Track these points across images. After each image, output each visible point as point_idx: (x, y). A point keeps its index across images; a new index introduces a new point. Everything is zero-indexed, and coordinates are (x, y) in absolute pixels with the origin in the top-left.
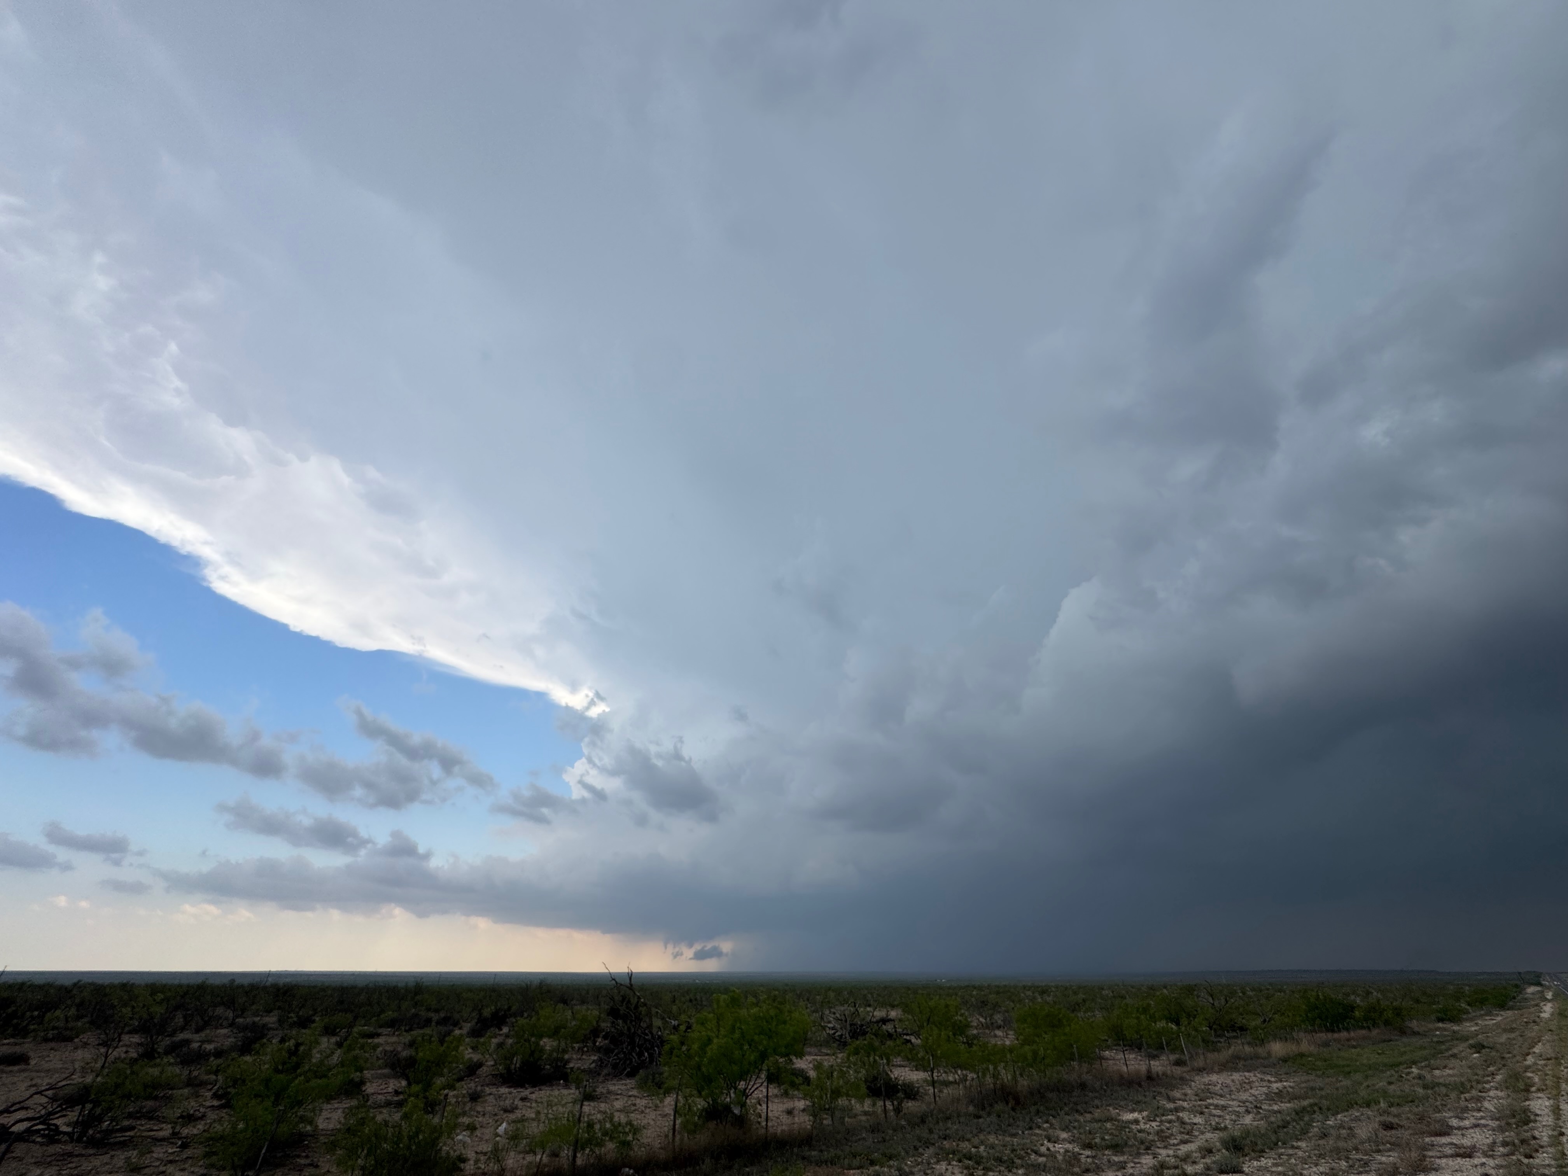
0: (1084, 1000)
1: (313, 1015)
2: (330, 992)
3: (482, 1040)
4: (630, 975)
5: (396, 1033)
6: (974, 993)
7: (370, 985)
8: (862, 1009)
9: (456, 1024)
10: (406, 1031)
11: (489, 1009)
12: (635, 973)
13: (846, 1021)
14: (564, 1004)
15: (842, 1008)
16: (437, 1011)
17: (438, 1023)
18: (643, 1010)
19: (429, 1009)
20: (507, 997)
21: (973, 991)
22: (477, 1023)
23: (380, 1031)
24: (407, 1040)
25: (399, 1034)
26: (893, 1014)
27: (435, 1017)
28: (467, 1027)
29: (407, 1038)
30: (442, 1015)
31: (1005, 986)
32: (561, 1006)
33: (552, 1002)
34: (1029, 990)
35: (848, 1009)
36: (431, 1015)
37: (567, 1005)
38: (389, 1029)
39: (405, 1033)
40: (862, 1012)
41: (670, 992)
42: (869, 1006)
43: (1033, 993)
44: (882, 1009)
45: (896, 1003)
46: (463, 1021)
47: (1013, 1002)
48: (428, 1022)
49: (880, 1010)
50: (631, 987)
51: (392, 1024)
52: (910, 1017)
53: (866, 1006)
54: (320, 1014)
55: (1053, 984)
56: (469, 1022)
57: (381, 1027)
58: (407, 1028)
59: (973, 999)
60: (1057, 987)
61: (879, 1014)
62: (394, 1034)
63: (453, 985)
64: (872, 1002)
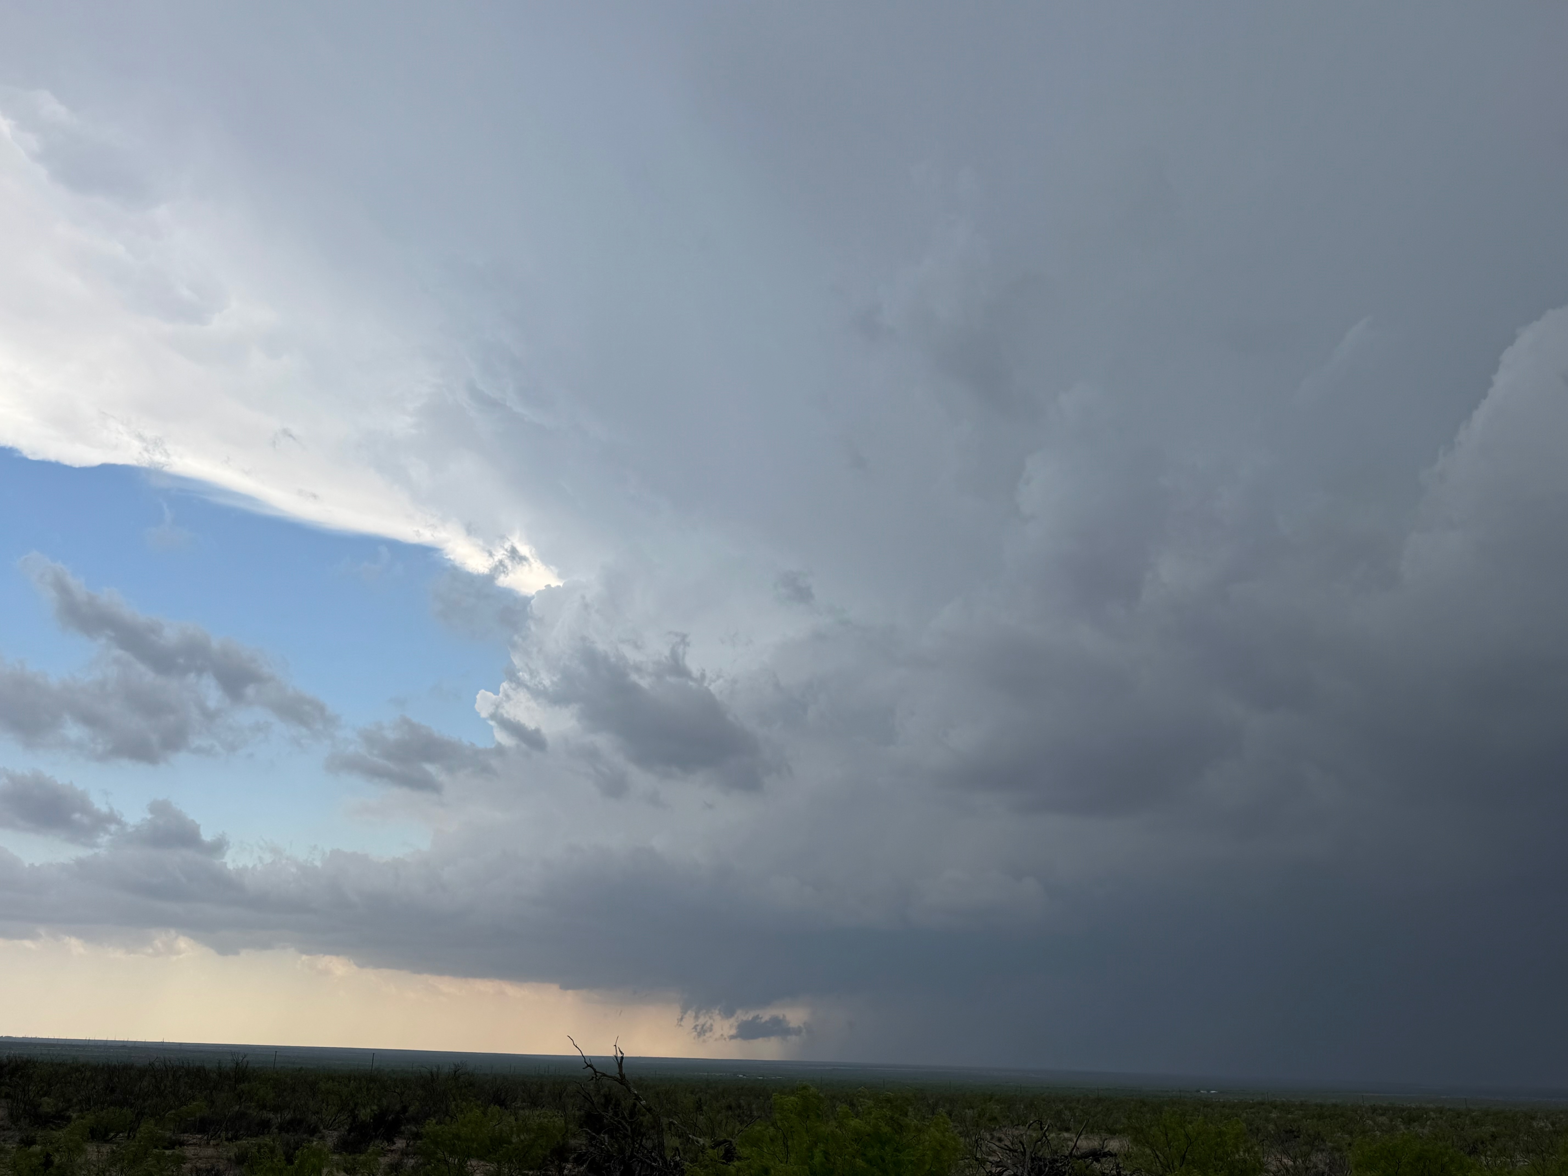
0: (1494, 1137)
1: (67, 1109)
2: (88, 1074)
3: (362, 1158)
4: (620, 1061)
5: (212, 1142)
6: (1273, 1115)
7: (157, 1064)
8: (1053, 1135)
9: (313, 1131)
10: (227, 1139)
11: (369, 1110)
12: (627, 1058)
13: (1024, 1154)
14: (501, 1105)
15: (1016, 1133)
16: (276, 1109)
17: (281, 1128)
18: (647, 1119)
19: (264, 1107)
20: (398, 1090)
21: (1271, 1112)
22: (350, 1131)
23: (185, 1137)
24: (232, 1154)
25: (218, 1145)
26: (1114, 1145)
27: (276, 1119)
28: (332, 1137)
29: (232, 1150)
30: (288, 1116)
31: (1335, 1106)
32: (494, 1109)
33: (480, 1102)
34: (1382, 1115)
35: (1029, 1134)
36: (267, 1115)
37: (506, 1108)
38: (200, 1136)
39: (226, 1143)
40: (1053, 1139)
41: (692, 1093)
42: (1067, 1130)
43: (1391, 1121)
44: (1091, 1137)
45: (1119, 1127)
46: (326, 1128)
47: (1351, 1133)
48: (264, 1126)
49: (1086, 1138)
50: (622, 1079)
51: (202, 1126)
52: (1148, 1151)
53: (1060, 1130)
54: (78, 1108)
55: (1431, 1106)
56: (335, 1130)
57: (184, 1131)
58: (230, 1135)
59: (1271, 1127)
60: (1441, 1111)
61: (1086, 1144)
62: (208, 1143)
63: (301, 1069)
64: (1072, 1124)
